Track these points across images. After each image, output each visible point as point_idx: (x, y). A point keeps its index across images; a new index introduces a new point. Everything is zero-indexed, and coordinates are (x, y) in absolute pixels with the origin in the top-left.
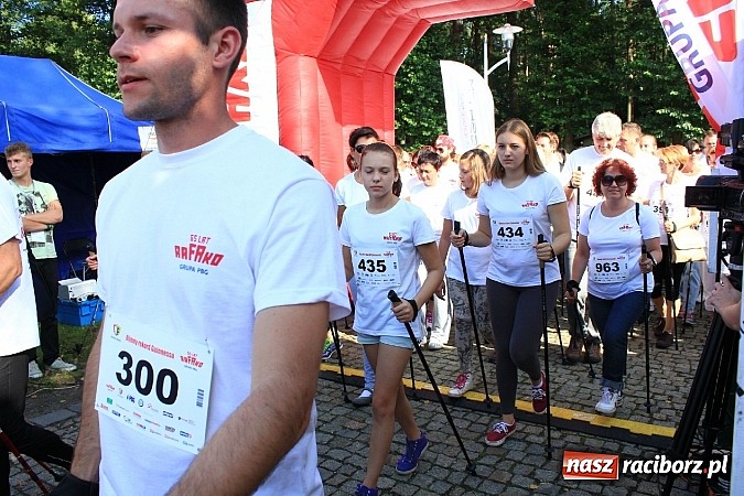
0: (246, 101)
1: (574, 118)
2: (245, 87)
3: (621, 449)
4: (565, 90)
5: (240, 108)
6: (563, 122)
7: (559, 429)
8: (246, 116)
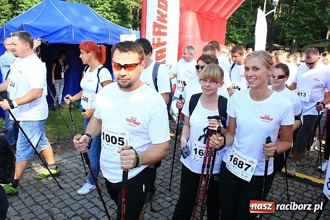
0: (165, 28)
1: (301, 36)
2: (166, 22)
3: (307, 187)
4: (298, 22)
5: (163, 31)
6: (295, 37)
7: (283, 176)
8: (165, 34)
